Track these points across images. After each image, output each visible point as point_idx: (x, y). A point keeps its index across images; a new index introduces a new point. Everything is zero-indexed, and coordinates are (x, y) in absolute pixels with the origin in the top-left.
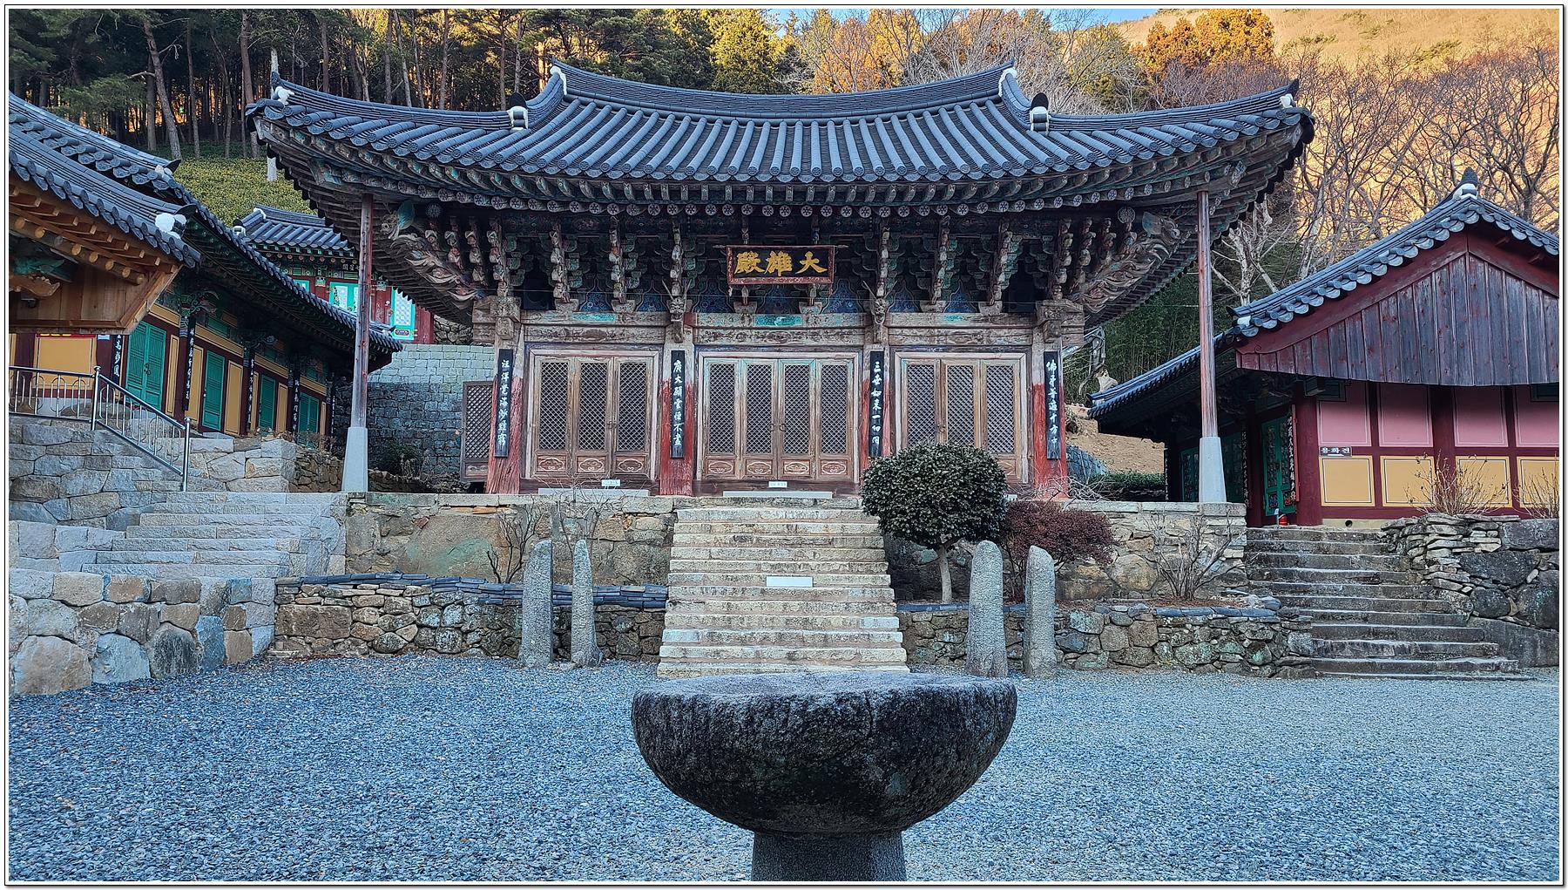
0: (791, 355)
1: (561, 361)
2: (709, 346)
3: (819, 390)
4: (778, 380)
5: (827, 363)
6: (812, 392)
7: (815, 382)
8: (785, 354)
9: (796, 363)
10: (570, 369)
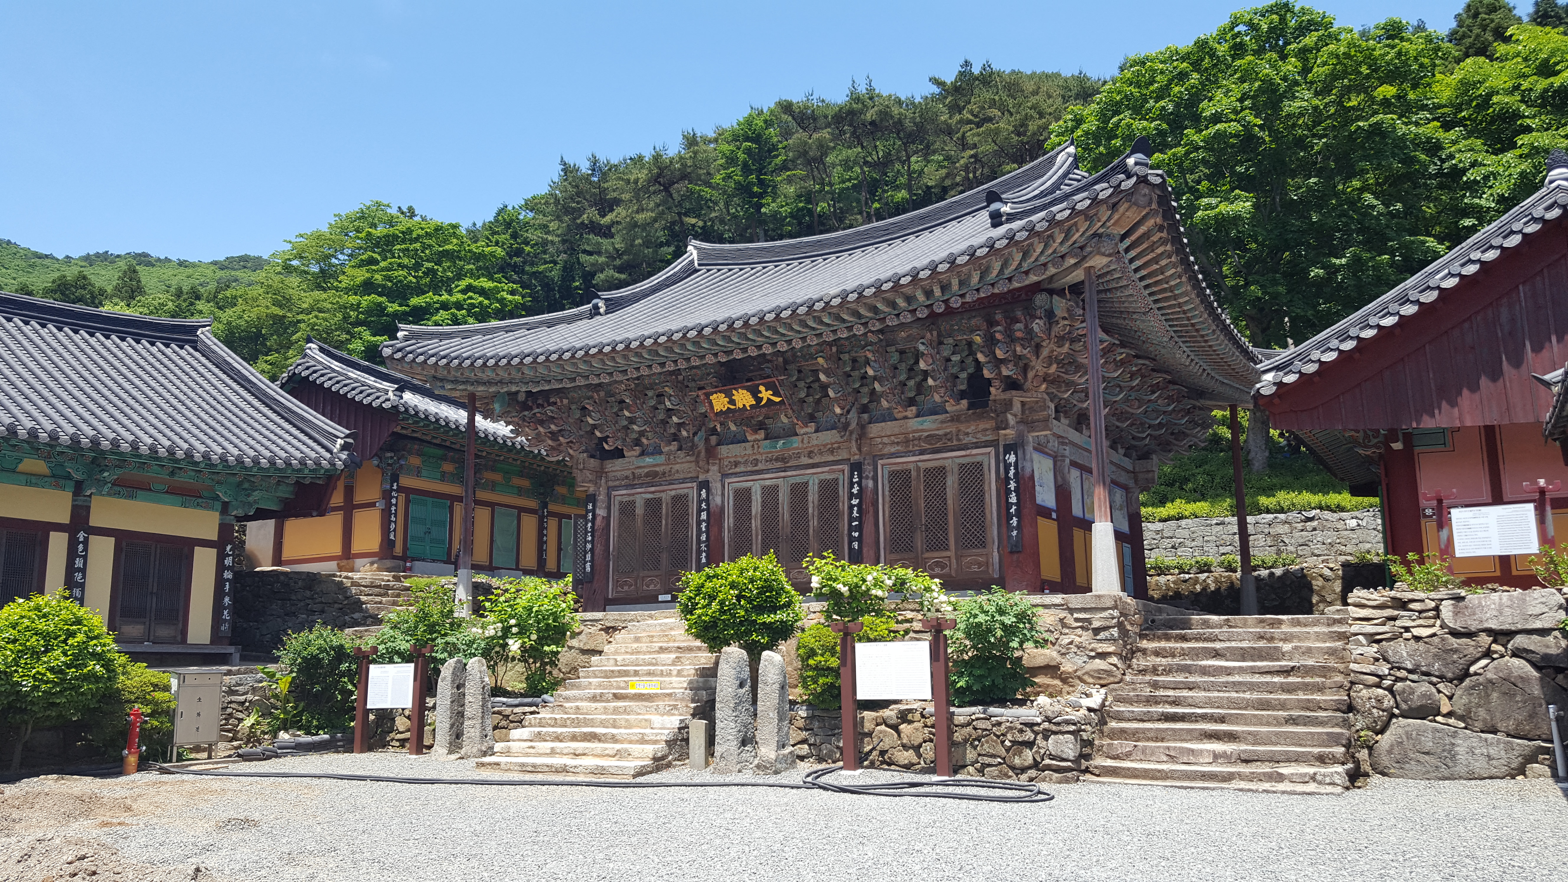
0: (794, 473)
1: (631, 498)
2: (732, 474)
3: (816, 502)
4: (784, 497)
5: (823, 477)
6: (811, 505)
7: (813, 496)
8: (789, 473)
9: (798, 480)
10: (637, 505)
